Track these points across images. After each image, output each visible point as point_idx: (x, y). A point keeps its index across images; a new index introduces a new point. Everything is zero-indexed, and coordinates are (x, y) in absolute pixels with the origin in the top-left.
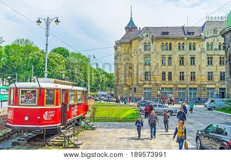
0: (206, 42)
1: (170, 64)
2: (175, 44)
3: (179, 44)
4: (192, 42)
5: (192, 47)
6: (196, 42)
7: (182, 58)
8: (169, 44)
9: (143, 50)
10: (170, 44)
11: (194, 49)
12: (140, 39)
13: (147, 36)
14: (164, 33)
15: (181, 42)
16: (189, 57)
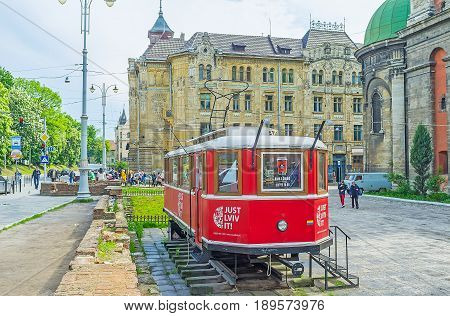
0: (311, 69)
1: (247, 108)
2: (257, 70)
3: (265, 69)
4: (288, 67)
5: (287, 77)
6: (294, 67)
7: (270, 98)
8: (245, 69)
9: (197, 78)
10: (249, 68)
11: (291, 81)
12: (192, 56)
13: (205, 50)
14: (235, 47)
15: (269, 67)
16: (282, 96)
